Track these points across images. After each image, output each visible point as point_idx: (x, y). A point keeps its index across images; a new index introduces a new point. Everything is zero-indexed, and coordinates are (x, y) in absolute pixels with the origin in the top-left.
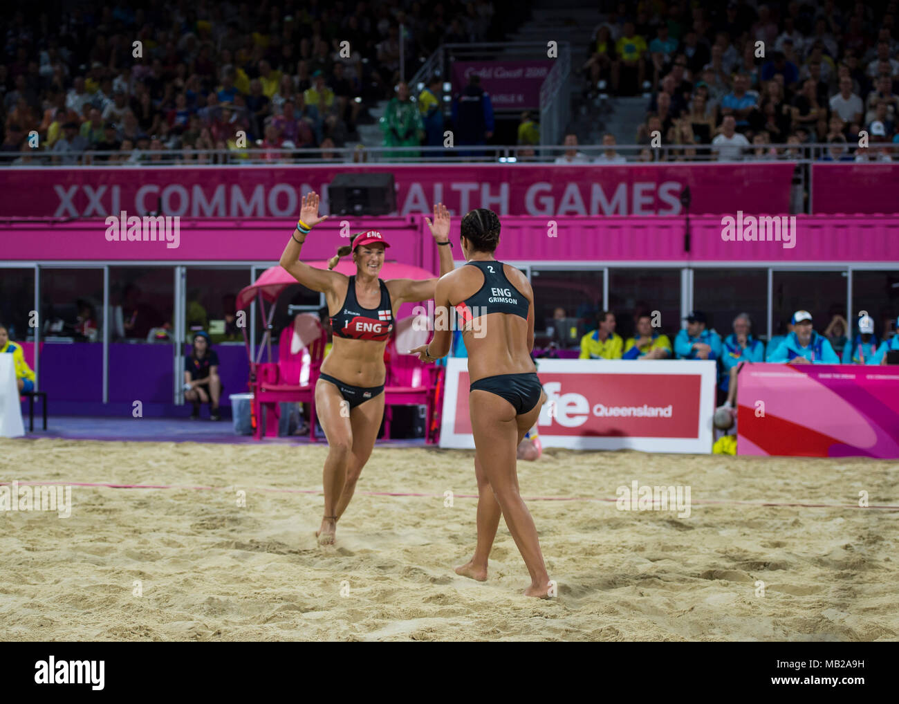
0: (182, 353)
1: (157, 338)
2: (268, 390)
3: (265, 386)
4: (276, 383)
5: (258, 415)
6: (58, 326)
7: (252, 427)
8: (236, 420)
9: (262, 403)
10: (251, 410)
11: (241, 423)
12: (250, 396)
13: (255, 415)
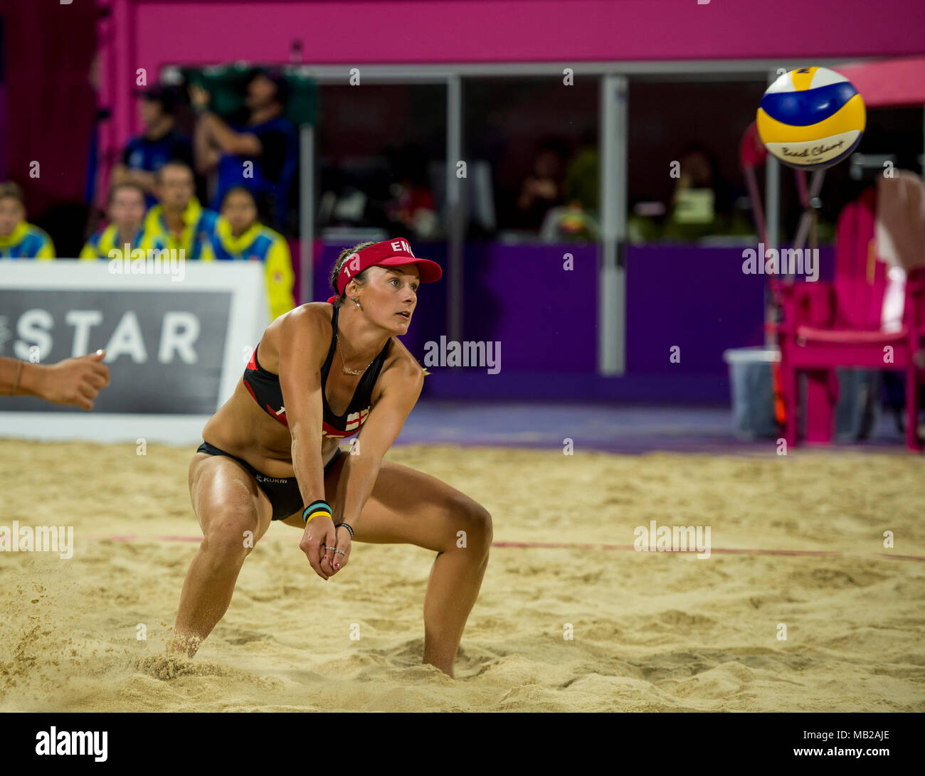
0: (620, 262)
1: (563, 231)
2: (811, 343)
3: (805, 333)
4: (830, 325)
5: (790, 396)
6: (353, 207)
7: (776, 422)
8: (740, 407)
9: (798, 372)
10: (774, 385)
11: (752, 412)
12: (770, 355)
13: (782, 396)
